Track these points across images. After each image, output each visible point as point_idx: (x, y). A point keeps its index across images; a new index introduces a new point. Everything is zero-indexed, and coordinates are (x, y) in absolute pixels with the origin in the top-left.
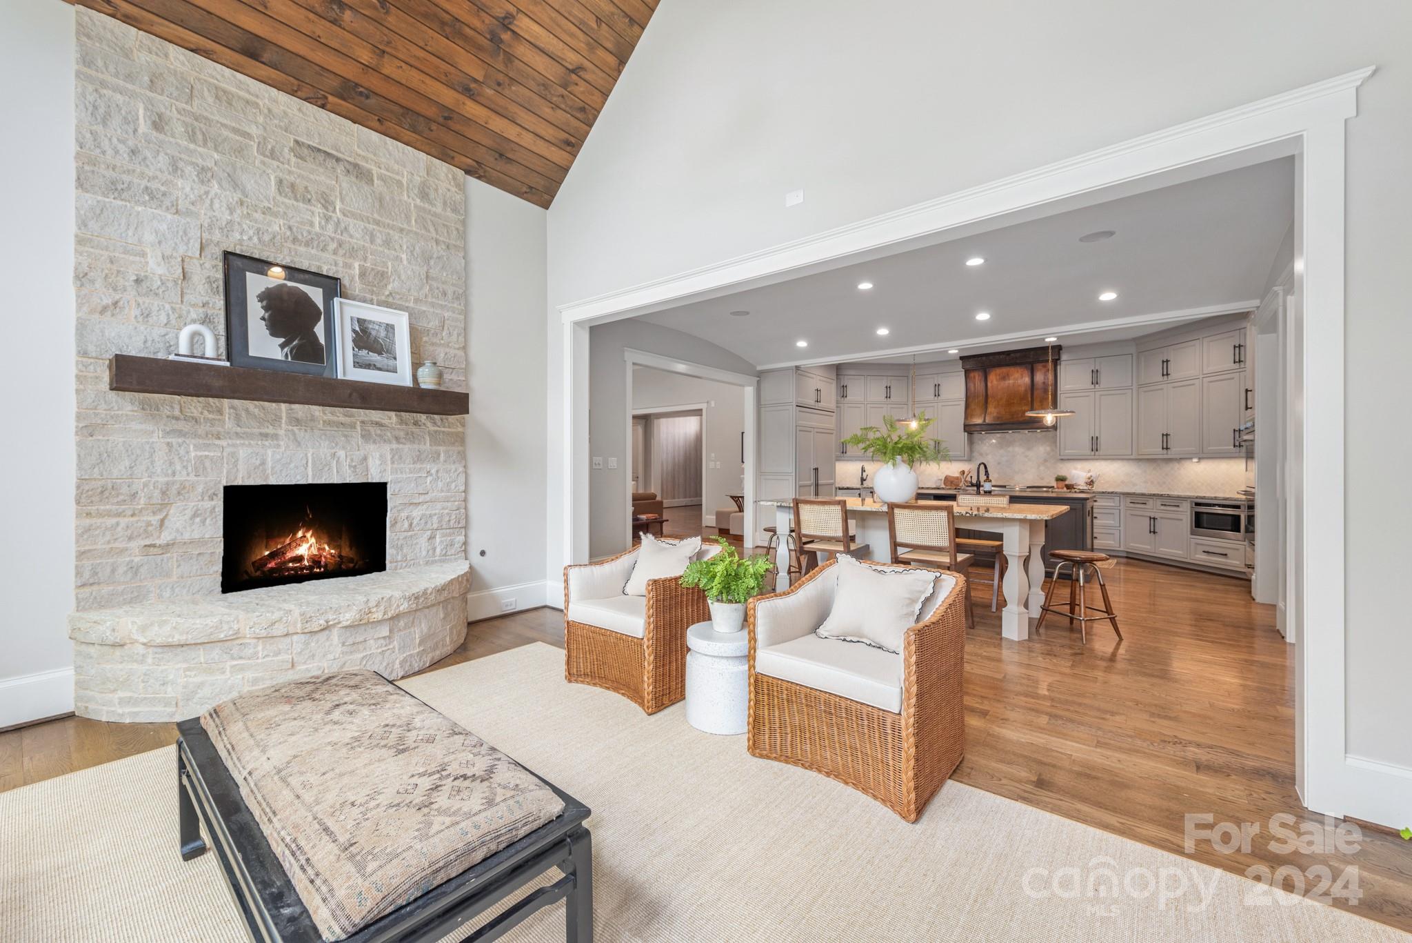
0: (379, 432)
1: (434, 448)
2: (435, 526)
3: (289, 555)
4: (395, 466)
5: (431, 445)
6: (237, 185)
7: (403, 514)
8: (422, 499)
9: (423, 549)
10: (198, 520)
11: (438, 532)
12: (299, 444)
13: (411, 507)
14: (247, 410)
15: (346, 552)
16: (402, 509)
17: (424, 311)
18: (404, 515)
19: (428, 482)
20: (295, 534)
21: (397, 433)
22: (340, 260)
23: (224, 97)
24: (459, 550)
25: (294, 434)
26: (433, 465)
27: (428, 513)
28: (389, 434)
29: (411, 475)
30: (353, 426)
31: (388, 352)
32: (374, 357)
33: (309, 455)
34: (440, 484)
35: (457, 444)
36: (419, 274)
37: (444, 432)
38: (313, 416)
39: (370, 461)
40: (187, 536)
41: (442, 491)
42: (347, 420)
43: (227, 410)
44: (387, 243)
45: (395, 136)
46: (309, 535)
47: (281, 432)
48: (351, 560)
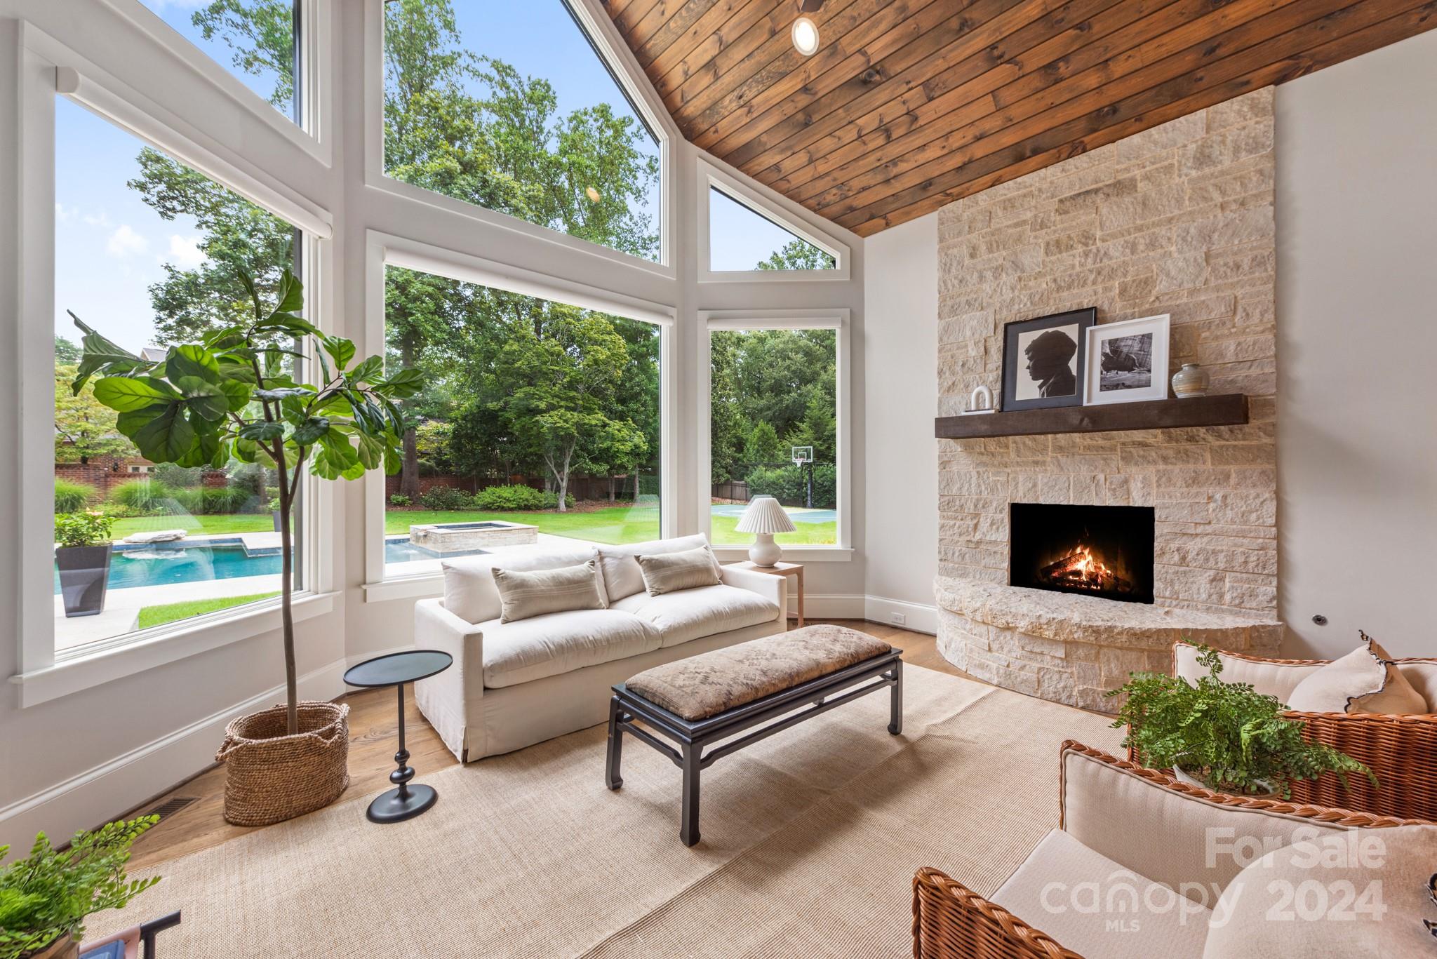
0: (1142, 453)
1: (1221, 467)
2: (1221, 565)
3: (1070, 568)
4: (1162, 489)
5: (1213, 464)
6: (1017, 266)
7: (1172, 545)
8: (1200, 529)
9: (1202, 591)
10: (994, 527)
11: (1227, 574)
12: (1062, 469)
13: (1185, 537)
14: (1024, 443)
15: (1122, 574)
16: (1171, 539)
17: (1204, 301)
18: (1174, 546)
19: (1211, 510)
20: (1074, 549)
21: (1164, 452)
22: (1099, 288)
23: (1009, 204)
24: (1265, 604)
25: (1058, 461)
26: (1217, 488)
27: (1210, 548)
28: (1154, 454)
29: (1184, 501)
30: (1113, 449)
31: (1141, 365)
32: (1124, 375)
33: (1071, 479)
34: (1230, 514)
35: (1259, 460)
36: (1195, 260)
37: (1235, 446)
38: (1074, 443)
39: (1132, 485)
40: (988, 538)
41: (1233, 522)
42: (1107, 443)
43: (1012, 446)
44: (1152, 245)
45: (1161, 120)
46: (1086, 552)
47: (1049, 459)
48: (1128, 584)
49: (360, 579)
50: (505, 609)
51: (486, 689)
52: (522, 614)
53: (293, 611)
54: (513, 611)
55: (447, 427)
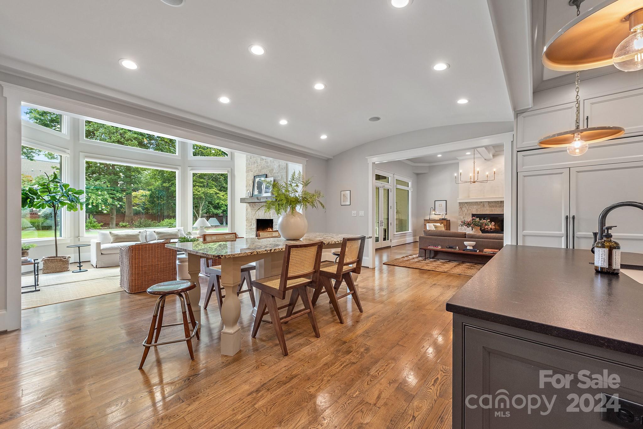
10: (254, 225)
22: (267, 170)
49: (78, 236)
50: (112, 240)
51: (102, 254)
52: (116, 242)
53: (57, 241)
54: (114, 241)
55: (148, 193)
